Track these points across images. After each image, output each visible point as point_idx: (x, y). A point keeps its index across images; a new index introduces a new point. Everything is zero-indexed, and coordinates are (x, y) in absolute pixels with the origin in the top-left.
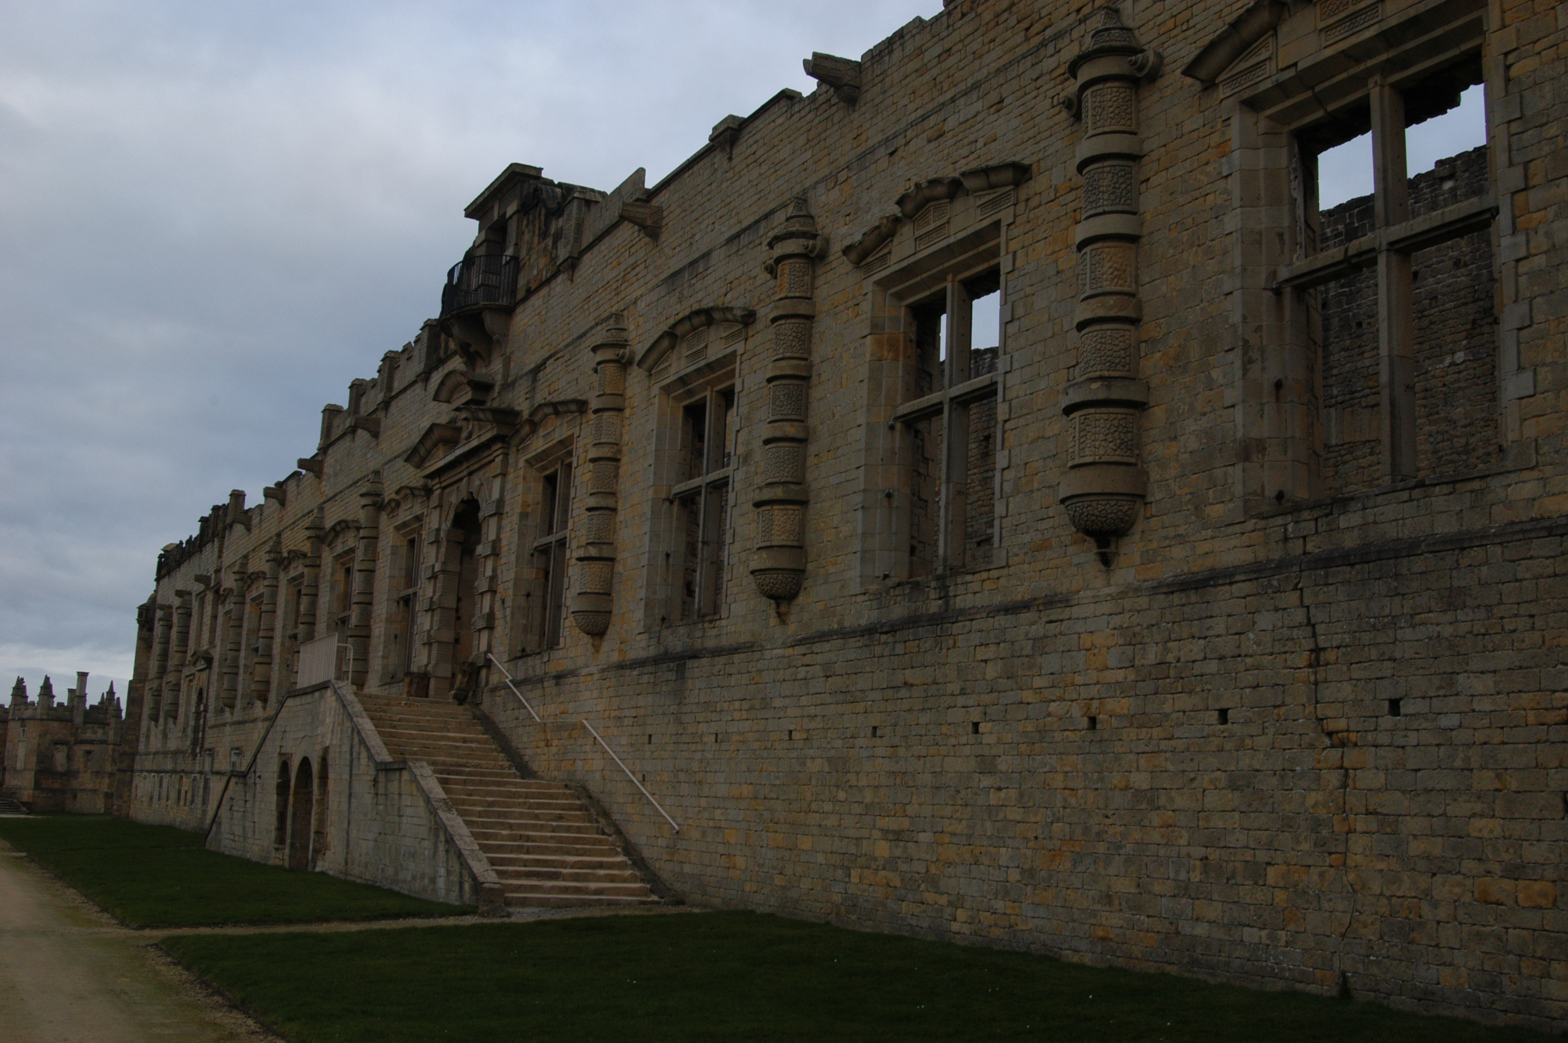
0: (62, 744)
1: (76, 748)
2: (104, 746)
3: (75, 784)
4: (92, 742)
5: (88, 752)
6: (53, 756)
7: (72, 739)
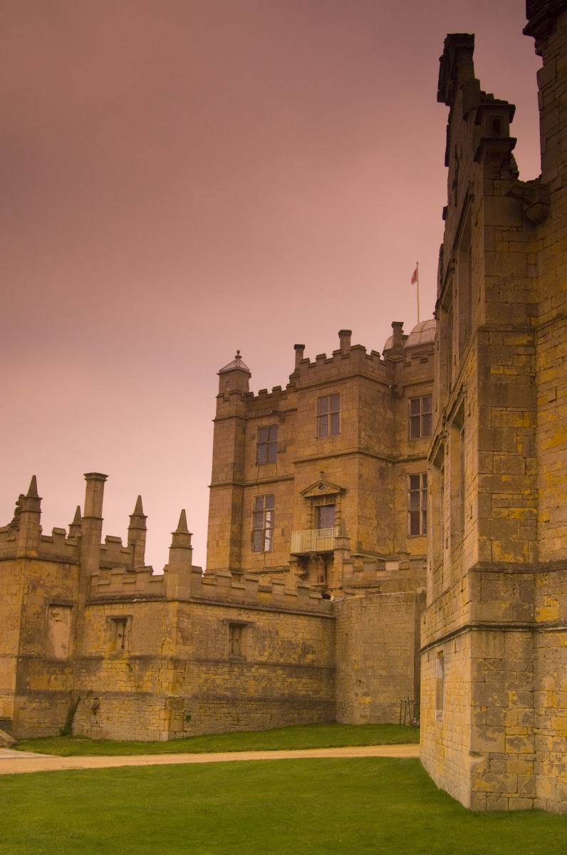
0: (64, 606)
1: (91, 613)
2: (157, 606)
3: (94, 682)
4: (125, 600)
5: (121, 621)
6: (48, 628)
7: (81, 598)
